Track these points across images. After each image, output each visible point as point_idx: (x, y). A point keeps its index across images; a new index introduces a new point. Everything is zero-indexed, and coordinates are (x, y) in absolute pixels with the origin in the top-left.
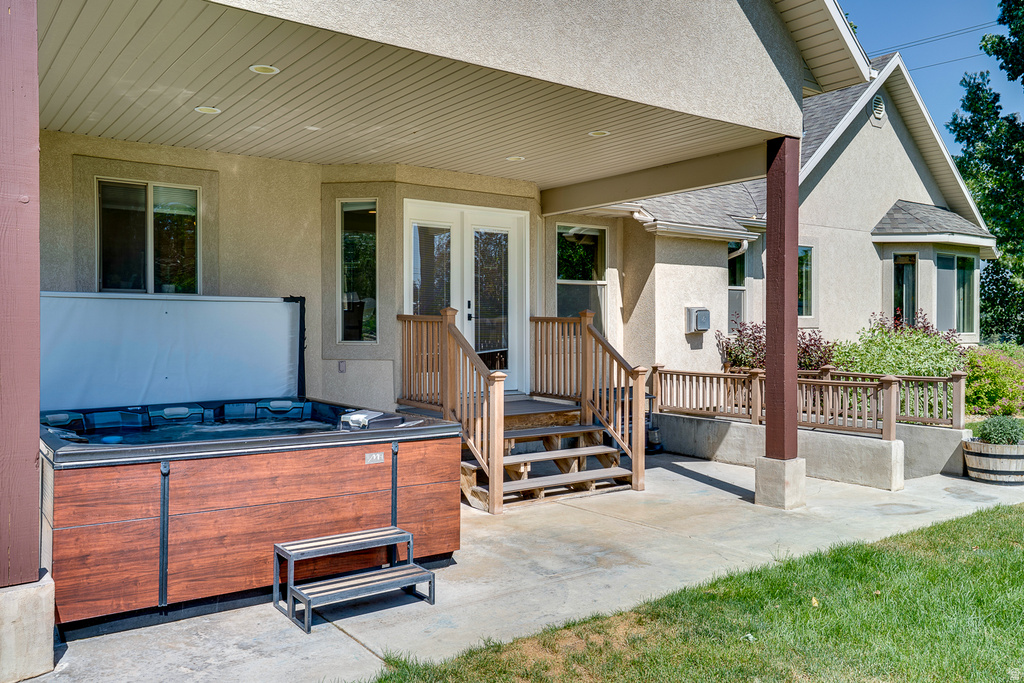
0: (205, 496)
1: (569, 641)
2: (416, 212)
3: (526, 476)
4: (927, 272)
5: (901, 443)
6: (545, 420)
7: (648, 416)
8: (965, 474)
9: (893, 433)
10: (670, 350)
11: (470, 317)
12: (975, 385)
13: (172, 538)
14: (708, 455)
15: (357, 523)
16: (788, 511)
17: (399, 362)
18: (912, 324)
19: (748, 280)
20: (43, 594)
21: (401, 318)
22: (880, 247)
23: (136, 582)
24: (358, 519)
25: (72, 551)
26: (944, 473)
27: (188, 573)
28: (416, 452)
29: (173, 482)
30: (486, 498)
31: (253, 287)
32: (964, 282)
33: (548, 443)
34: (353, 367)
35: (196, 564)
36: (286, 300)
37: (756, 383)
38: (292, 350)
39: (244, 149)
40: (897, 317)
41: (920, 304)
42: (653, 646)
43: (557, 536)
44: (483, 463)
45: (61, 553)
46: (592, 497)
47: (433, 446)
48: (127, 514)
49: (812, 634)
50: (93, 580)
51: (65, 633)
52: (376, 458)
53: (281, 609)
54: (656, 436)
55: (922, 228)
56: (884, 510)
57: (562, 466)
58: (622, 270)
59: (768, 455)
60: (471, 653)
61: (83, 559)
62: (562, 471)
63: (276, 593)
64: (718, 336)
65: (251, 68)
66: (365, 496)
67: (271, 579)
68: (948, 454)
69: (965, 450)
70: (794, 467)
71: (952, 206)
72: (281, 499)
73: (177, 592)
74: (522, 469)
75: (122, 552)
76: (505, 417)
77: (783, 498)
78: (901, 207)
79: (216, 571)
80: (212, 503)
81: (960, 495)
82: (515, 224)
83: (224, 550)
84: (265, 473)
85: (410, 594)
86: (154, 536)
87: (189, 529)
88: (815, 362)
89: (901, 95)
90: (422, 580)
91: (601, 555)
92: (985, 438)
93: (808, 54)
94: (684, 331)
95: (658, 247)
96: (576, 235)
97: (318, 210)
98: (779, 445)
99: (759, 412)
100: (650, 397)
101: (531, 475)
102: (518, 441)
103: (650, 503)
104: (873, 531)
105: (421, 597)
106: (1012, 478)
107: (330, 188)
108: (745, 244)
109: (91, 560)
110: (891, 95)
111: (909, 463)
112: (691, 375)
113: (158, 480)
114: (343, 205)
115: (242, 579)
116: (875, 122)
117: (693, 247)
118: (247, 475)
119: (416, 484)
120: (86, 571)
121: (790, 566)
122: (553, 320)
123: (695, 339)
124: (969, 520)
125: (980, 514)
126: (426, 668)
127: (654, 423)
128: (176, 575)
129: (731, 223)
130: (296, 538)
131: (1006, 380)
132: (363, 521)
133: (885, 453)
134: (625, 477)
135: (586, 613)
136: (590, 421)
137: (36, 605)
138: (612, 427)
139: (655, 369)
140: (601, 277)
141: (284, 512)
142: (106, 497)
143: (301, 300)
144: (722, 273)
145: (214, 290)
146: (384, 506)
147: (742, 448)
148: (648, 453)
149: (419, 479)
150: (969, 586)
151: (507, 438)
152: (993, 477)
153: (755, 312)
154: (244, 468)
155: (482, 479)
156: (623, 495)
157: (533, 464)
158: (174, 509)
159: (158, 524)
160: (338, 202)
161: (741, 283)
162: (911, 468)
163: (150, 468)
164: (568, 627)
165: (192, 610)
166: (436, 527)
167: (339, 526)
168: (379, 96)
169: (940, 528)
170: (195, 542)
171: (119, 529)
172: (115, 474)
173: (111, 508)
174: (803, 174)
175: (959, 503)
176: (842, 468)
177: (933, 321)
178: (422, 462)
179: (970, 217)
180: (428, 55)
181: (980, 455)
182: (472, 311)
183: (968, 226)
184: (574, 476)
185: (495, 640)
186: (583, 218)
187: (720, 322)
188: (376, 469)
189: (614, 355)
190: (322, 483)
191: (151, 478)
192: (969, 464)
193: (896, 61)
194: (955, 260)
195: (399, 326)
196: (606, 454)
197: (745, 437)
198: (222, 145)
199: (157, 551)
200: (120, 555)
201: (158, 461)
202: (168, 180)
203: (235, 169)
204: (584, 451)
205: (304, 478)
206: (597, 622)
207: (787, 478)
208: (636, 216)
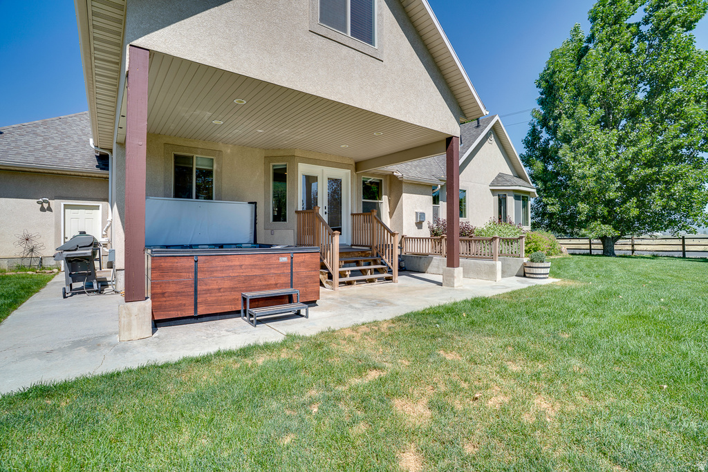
0: (212, 271)
1: (364, 329)
2: (303, 169)
3: (348, 276)
4: (511, 201)
5: (500, 262)
6: (356, 254)
7: (399, 256)
8: (525, 276)
9: (497, 259)
10: (409, 229)
11: (326, 213)
12: (529, 245)
13: (199, 288)
14: (424, 271)
15: (276, 286)
16: (455, 288)
17: (296, 230)
18: (505, 221)
19: (440, 202)
20: (147, 306)
21: (297, 212)
22: (492, 191)
23: (185, 305)
24: (276, 284)
25: (159, 291)
26: (516, 276)
27: (206, 303)
28: (301, 258)
29: (199, 265)
30: (332, 284)
31: (235, 197)
32: (525, 206)
33: (358, 263)
34: (277, 233)
35: (209, 299)
36: (249, 203)
37: (443, 240)
38: (251, 224)
39: (232, 142)
40: (500, 219)
41: (509, 213)
42: (398, 329)
43: (361, 297)
44: (330, 269)
45: (154, 291)
46: (376, 285)
47: (308, 256)
48: (180, 277)
49: (462, 324)
50: (167, 303)
51: (156, 324)
52: (284, 259)
53: (244, 320)
54: (403, 264)
55: (509, 184)
56: (493, 287)
57: (363, 272)
58: (389, 196)
59: (448, 266)
60: (322, 333)
61: (163, 294)
62: (363, 275)
63: (242, 313)
64: (429, 223)
65: (235, 101)
66: (279, 275)
67: (240, 307)
68: (518, 268)
69: (525, 266)
70: (458, 271)
71: (520, 176)
72: (244, 274)
73: (201, 311)
74: (347, 273)
75: (179, 292)
76: (340, 253)
77: (454, 283)
78: (500, 175)
79: (218, 302)
80: (215, 274)
81: (522, 282)
82: (344, 174)
83: (220, 294)
84: (237, 263)
85: (298, 314)
86: (192, 287)
87: (206, 285)
88: (468, 234)
89: (499, 131)
90: (303, 308)
91: (379, 303)
92: (532, 261)
93: (462, 104)
94: (415, 221)
95: (404, 187)
96: (370, 182)
97: (263, 168)
98: (452, 263)
99: (444, 252)
100: (401, 248)
101: (350, 276)
102: (345, 263)
103: (400, 287)
104: (489, 293)
105: (302, 316)
106: (542, 276)
107: (268, 159)
108: (439, 186)
109: (166, 295)
110: (495, 131)
111: (503, 272)
112: (417, 238)
113: (193, 264)
114: (273, 166)
115: (228, 306)
116: (490, 142)
117: (419, 187)
118: (230, 264)
119: (301, 271)
120: (164, 299)
121: (455, 304)
122: (360, 214)
123: (419, 225)
124: (524, 289)
125: (529, 287)
126: (303, 336)
127: (402, 258)
128: (201, 303)
129: (433, 178)
130: (251, 291)
131: (540, 243)
132: (278, 285)
133: (494, 266)
134: (389, 277)
135: (371, 320)
136: (375, 255)
137: (144, 309)
138: (384, 257)
139: (403, 236)
140: (380, 199)
141: (245, 280)
142: (172, 270)
143: (255, 203)
144: (430, 198)
145: (219, 198)
146: (288, 280)
147: (438, 268)
148: (399, 271)
149: (302, 269)
150: (523, 309)
151: (340, 261)
152: (535, 276)
153: (443, 215)
154: (229, 261)
155: (330, 277)
156: (389, 284)
157: (352, 271)
158: (200, 276)
159: (193, 282)
160: (271, 165)
161: (438, 204)
162: (504, 274)
163: (190, 259)
164: (363, 324)
165: (208, 318)
166: (309, 289)
167: (268, 287)
168: (287, 114)
169: (514, 292)
170: (209, 290)
171: (177, 283)
172: (176, 260)
173: (174, 274)
174: (461, 162)
175: (522, 285)
176: (478, 273)
177: (513, 220)
178: (303, 262)
179: (526, 180)
180: (306, 94)
181: (530, 267)
182: (327, 210)
183: (526, 184)
184: (369, 276)
185: (332, 328)
186: (373, 175)
187: (429, 218)
188: (284, 264)
189: (385, 227)
190: (261, 268)
191: (190, 262)
192: (526, 271)
193: (497, 118)
194: (522, 197)
195: (296, 215)
196: (382, 268)
197: (439, 262)
198: (224, 140)
199: (193, 293)
200: (178, 294)
201: (193, 256)
202: (201, 154)
203: (229, 151)
204: (373, 267)
205: (253, 266)
206: (376, 323)
207: (455, 275)
208: (395, 174)
